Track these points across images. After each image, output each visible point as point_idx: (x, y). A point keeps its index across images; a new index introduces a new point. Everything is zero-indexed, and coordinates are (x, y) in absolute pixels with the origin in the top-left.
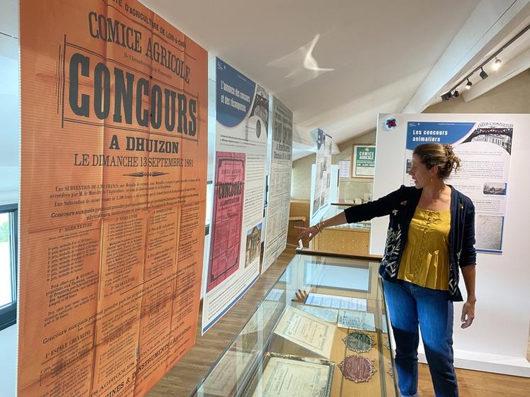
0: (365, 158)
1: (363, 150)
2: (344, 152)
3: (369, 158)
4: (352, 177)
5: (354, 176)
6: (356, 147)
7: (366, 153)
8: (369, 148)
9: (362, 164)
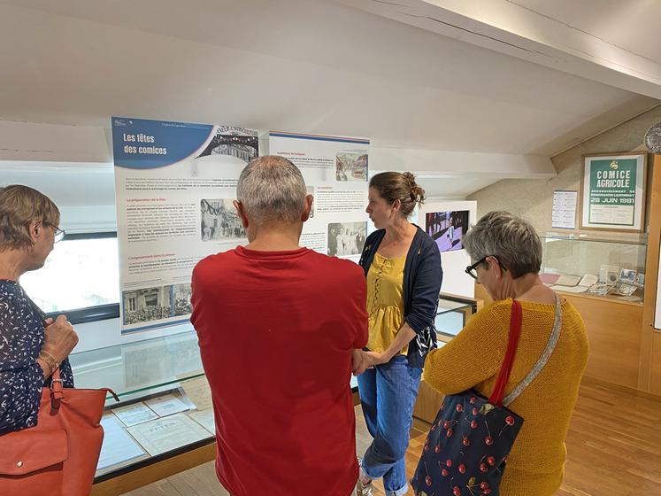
0: (610, 184)
1: (605, 165)
2: (564, 173)
3: (620, 184)
4: (582, 228)
5: (585, 224)
6: (588, 161)
7: (612, 174)
8: (620, 162)
9: (602, 198)
